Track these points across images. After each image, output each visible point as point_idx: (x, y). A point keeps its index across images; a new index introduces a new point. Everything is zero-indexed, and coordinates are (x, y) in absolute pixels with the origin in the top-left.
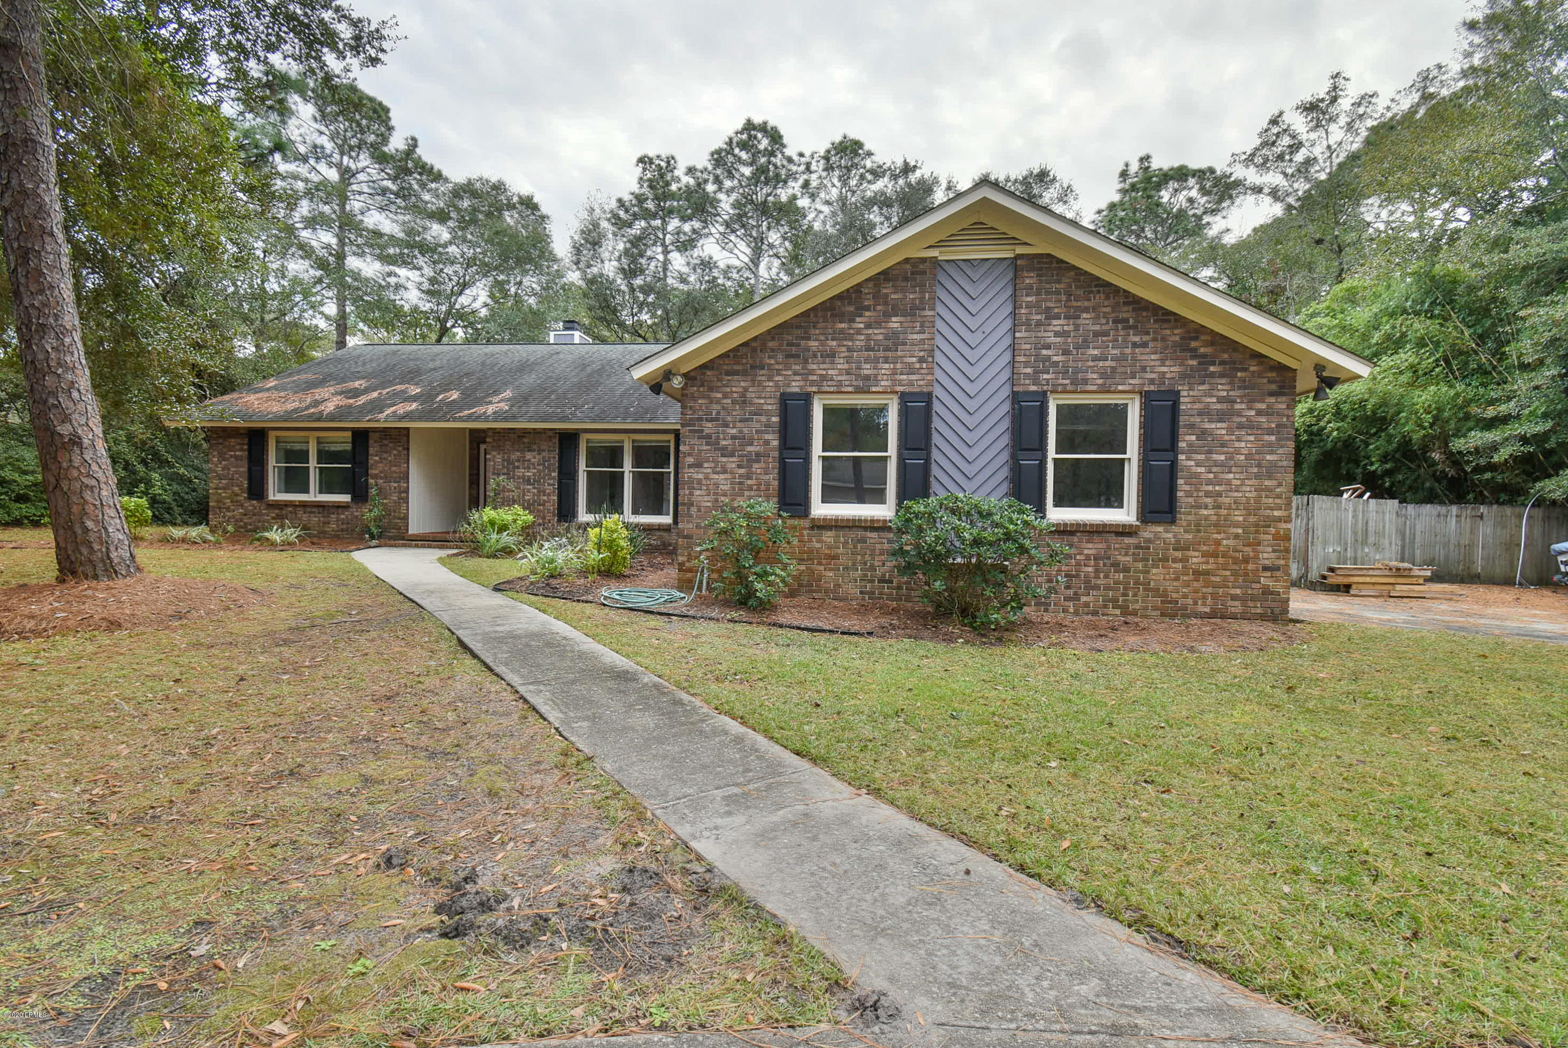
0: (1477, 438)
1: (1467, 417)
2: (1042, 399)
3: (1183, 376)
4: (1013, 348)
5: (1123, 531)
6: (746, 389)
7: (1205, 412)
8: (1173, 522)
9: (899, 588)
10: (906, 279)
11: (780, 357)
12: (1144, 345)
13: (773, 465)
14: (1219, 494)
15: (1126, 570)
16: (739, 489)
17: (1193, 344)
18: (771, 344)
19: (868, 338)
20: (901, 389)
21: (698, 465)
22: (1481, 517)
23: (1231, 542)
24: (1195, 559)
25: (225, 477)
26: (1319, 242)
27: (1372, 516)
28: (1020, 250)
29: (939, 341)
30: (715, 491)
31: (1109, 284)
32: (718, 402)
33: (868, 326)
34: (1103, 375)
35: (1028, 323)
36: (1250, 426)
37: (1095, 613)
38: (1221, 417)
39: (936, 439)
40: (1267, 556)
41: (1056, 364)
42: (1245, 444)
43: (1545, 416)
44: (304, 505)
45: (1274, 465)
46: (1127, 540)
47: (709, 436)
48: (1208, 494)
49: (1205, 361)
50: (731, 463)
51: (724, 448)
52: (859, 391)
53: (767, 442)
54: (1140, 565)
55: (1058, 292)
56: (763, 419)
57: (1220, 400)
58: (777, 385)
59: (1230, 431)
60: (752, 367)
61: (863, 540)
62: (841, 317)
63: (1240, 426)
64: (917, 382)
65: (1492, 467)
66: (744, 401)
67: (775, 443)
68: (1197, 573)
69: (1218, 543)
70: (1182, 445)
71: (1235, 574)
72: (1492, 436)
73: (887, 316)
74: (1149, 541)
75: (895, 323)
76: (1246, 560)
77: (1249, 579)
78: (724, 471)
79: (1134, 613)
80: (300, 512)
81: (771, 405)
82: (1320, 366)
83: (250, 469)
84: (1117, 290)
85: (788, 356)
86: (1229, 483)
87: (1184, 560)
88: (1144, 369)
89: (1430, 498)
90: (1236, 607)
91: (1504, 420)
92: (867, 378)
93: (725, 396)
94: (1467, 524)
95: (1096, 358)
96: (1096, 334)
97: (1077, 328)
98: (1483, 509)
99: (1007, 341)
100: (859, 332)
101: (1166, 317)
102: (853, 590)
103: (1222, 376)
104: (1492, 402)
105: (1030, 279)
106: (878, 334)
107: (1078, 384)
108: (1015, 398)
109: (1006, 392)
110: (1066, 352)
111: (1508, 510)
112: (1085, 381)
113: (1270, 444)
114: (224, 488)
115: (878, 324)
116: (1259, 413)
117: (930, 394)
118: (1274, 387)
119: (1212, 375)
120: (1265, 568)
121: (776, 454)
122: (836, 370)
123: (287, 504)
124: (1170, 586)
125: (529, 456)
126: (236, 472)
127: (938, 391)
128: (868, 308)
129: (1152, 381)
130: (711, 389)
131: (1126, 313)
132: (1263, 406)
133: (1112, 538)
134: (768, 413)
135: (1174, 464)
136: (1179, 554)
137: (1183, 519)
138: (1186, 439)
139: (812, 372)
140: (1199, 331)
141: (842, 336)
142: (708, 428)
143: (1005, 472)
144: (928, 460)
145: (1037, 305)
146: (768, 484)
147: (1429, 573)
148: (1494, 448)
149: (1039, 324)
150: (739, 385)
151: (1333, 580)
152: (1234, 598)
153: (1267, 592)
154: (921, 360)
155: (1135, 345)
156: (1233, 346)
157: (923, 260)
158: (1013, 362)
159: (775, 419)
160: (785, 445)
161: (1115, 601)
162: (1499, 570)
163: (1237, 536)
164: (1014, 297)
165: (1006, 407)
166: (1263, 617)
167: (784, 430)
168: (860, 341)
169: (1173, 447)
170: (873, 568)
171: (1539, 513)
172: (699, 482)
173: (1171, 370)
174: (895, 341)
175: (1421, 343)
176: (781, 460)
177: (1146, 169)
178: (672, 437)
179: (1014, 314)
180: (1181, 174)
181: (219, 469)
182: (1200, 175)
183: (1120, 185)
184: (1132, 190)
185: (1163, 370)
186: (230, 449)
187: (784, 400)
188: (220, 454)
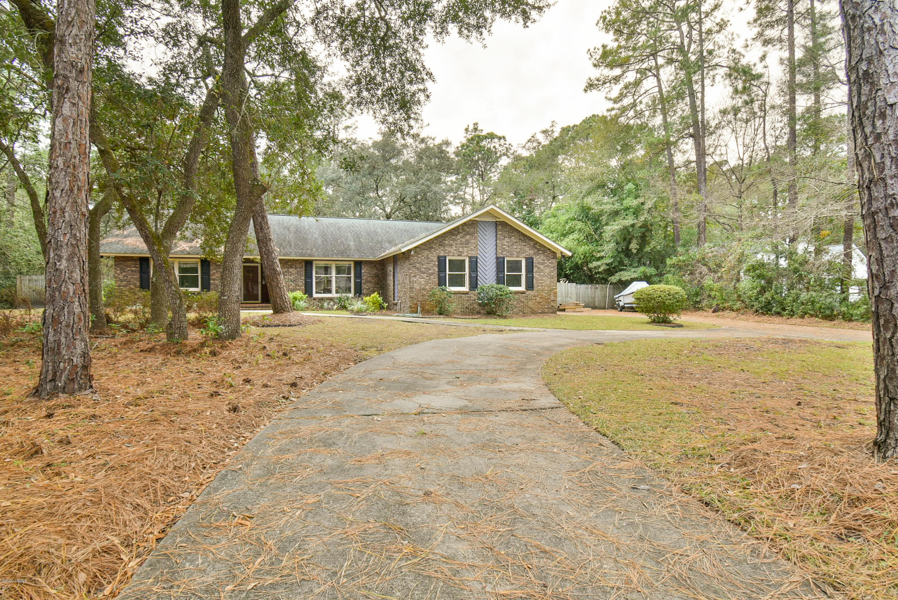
0: (595, 264)
1: (593, 256)
2: (503, 258)
3: (534, 254)
4: (496, 245)
5: (523, 293)
6: (428, 254)
7: (539, 263)
8: (533, 290)
9: (471, 310)
10: (472, 225)
11: (437, 245)
12: (526, 246)
13: (436, 276)
14: (542, 283)
15: (523, 302)
16: (427, 283)
17: (536, 246)
18: (435, 242)
19: (461, 241)
20: (469, 255)
21: (415, 276)
22: (597, 288)
23: (545, 295)
24: (538, 299)
25: (125, 280)
26: (547, 183)
27: (569, 288)
28: (498, 220)
29: (478, 242)
31: (518, 230)
32: (420, 257)
33: (461, 238)
34: (517, 253)
35: (500, 239)
36: (548, 266)
37: (517, 314)
38: (542, 264)
39: (478, 269)
40: (552, 298)
41: (506, 250)
42: (547, 270)
43: (612, 257)
45: (553, 276)
46: (523, 295)
47: (417, 268)
48: (540, 283)
49: (539, 250)
50: (424, 275)
51: (422, 271)
52: (459, 255)
53: (434, 270)
54: (526, 301)
55: (506, 231)
56: (433, 263)
57: (542, 260)
58: (437, 253)
59: (544, 267)
60: (430, 248)
61: (461, 297)
62: (453, 235)
63: (546, 266)
64: (473, 254)
65: (599, 273)
66: (427, 257)
67: (437, 270)
68: (538, 302)
69: (542, 295)
71: (546, 302)
72: (599, 263)
73: (466, 235)
74: (528, 295)
75: (468, 237)
76: (548, 299)
77: (549, 303)
78: (422, 278)
79: (525, 313)
81: (435, 259)
82: (562, 253)
83: (141, 276)
84: (520, 232)
85: (439, 245)
86: (544, 280)
87: (536, 299)
88: (525, 252)
89: (583, 283)
90: (546, 310)
91: (601, 258)
92: (461, 252)
93: (422, 256)
94: (593, 290)
95: (515, 249)
96: (515, 242)
97: (511, 241)
98: (597, 285)
99: (495, 243)
100: (458, 239)
101: (531, 239)
102: (459, 311)
103: (542, 254)
104: (599, 252)
105: (500, 227)
106: (463, 240)
107: (511, 255)
108: (497, 258)
109: (495, 256)
110: (509, 247)
111: (604, 286)
112: (513, 254)
113: (552, 271)
114: (124, 286)
115: (463, 237)
116: (550, 263)
117: (477, 257)
118: (553, 257)
119: (540, 254)
120: (552, 301)
121: (437, 273)
122: (453, 249)
124: (533, 306)
125: (291, 270)
126: (132, 278)
127: (479, 256)
128: (461, 233)
129: (527, 255)
130: (419, 254)
131: (522, 237)
132: (550, 261)
133: (520, 294)
134: (435, 261)
135: (532, 276)
136: (534, 298)
137: (535, 289)
138: (535, 269)
139: (446, 250)
140: (537, 243)
141: (454, 240)
142: (418, 265)
143: (495, 278)
144: (477, 275)
145: (502, 234)
146: (435, 282)
147: (584, 305)
148: (599, 267)
149: (502, 239)
150: (426, 253)
151: (561, 308)
152: (546, 308)
153: (552, 306)
154: (474, 248)
155: (524, 245)
156: (545, 246)
157: (474, 221)
158: (496, 249)
159: (436, 263)
160: (439, 271)
161: (521, 310)
162: (602, 305)
163: (546, 293)
164: (496, 232)
165: (495, 260)
166: (552, 313)
167: (439, 266)
168: (459, 242)
169: (533, 272)
170: (464, 305)
171: (611, 286)
173: (532, 252)
174: (468, 242)
175: (580, 230)
176: (439, 274)
177: (476, 129)
178: (352, 263)
179: (496, 236)
180: (491, 136)
181: (121, 277)
182: (500, 138)
183: (465, 135)
184: (472, 139)
185: (530, 252)
186: (130, 267)
187: (439, 257)
188: (121, 269)
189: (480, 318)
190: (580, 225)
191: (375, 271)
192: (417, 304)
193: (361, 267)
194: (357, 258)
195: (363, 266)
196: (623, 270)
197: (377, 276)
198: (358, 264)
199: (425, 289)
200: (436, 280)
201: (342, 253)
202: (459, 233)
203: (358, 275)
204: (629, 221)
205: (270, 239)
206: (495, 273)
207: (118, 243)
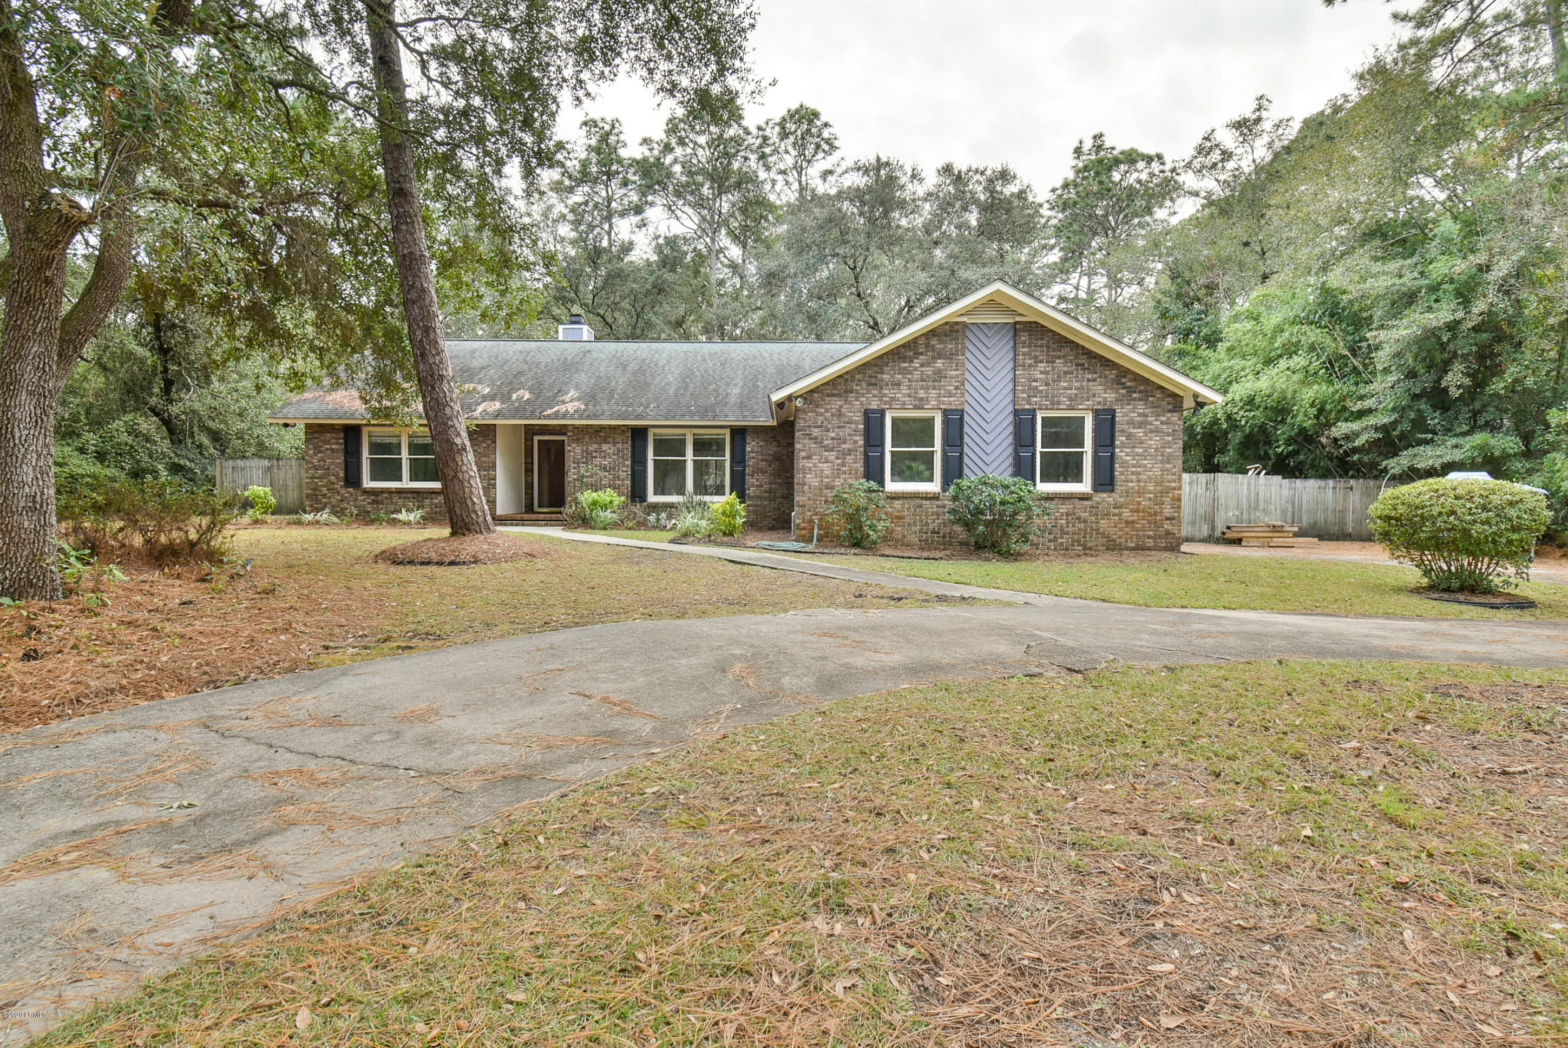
0: (1342, 428)
1: (1345, 408)
2: (1033, 412)
3: (1117, 400)
4: (1014, 380)
5: (1083, 497)
6: (841, 406)
7: (1130, 423)
8: (1113, 491)
9: (944, 537)
10: (946, 335)
11: (864, 384)
12: (1094, 380)
13: (860, 457)
14: (1139, 473)
15: (1085, 521)
16: (838, 473)
17: (1123, 380)
18: (858, 376)
19: (922, 373)
20: (943, 407)
21: (809, 457)
22: (1351, 489)
23: (1147, 503)
24: (1126, 514)
25: (320, 468)
26: (1246, 244)
27: (1262, 489)
28: (1018, 319)
29: (967, 375)
30: (820, 474)
31: (1073, 342)
32: (822, 415)
33: (922, 366)
34: (1070, 399)
35: (1023, 366)
36: (1157, 431)
37: (1067, 549)
38: (1141, 425)
39: (966, 439)
40: (1168, 511)
41: (1041, 392)
42: (1155, 441)
43: (1393, 409)
44: (399, 492)
45: (1170, 455)
46: (1086, 503)
47: (816, 438)
48: (1133, 473)
49: (1131, 390)
50: (832, 456)
51: (827, 446)
52: (916, 408)
53: (856, 442)
54: (1093, 518)
55: (1042, 346)
56: (853, 426)
57: (1139, 415)
58: (862, 404)
59: (1145, 434)
60: (846, 392)
61: (921, 506)
62: (904, 359)
63: (1151, 431)
64: (953, 403)
65: (1355, 450)
66: (840, 415)
67: (862, 442)
68: (1127, 522)
69: (1139, 503)
70: (1117, 443)
71: (1149, 522)
72: (1355, 426)
73: (934, 359)
74: (1098, 503)
75: (939, 364)
76: (1155, 514)
77: (1158, 525)
78: (827, 462)
79: (1090, 549)
80: (395, 498)
81: (858, 417)
82: (1196, 396)
83: (346, 461)
84: (1077, 345)
85: (869, 385)
86: (1145, 466)
87: (1120, 514)
88: (1094, 395)
90: (1150, 543)
91: (1361, 414)
92: (922, 399)
93: (827, 411)
94: (1340, 494)
95: (1065, 388)
96: (1065, 373)
97: (1053, 369)
98: (1352, 482)
99: (1011, 376)
100: (916, 369)
101: (1107, 363)
102: (914, 539)
103: (1140, 400)
104: (1361, 398)
105: (1024, 337)
106: (928, 371)
107: (1055, 405)
108: (1016, 413)
109: (1010, 409)
110: (1047, 384)
111: (1371, 483)
112: (1059, 403)
113: (1169, 442)
114: (321, 478)
115: (929, 364)
116: (1162, 423)
117: (963, 410)
118: (1170, 407)
119: (1135, 399)
120: (1167, 519)
121: (862, 450)
122: (901, 394)
123: (383, 491)
124: (1111, 531)
125: (605, 447)
126: (332, 463)
127: (967, 408)
128: (922, 354)
129: (1099, 403)
130: (817, 406)
131: (1083, 360)
132: (1164, 419)
133: (1076, 501)
134: (856, 423)
135: (1112, 455)
136: (1116, 511)
137: (1118, 488)
138: (1120, 440)
139: (885, 395)
140: (1124, 372)
141: (905, 372)
142: (816, 432)
143: (1010, 460)
144: (961, 454)
145: (1029, 354)
146: (857, 470)
147: (1296, 529)
148: (1357, 435)
149: (1030, 365)
150: (836, 403)
151: (1229, 535)
152: (1149, 537)
153: (1168, 533)
154: (957, 388)
155: (1089, 380)
156: (1147, 382)
157: (957, 323)
158: (1014, 390)
159: (861, 426)
160: (868, 444)
161: (1078, 541)
162: (1365, 530)
163: (1150, 499)
164: (1015, 348)
165: (1011, 418)
166: (1166, 549)
167: (867, 434)
168: (917, 375)
169: (1112, 444)
170: (927, 524)
172: (810, 469)
173: (1111, 396)
174: (939, 376)
176: (866, 453)
177: (1099, 148)
178: (727, 432)
179: (1015, 359)
180: (1131, 158)
181: (315, 461)
182: (1149, 159)
183: (1074, 162)
184: (1086, 168)
185: (1105, 395)
186: (326, 442)
187: (867, 413)
188: (315, 448)
189: (949, 558)
190: (1313, 335)
191: (773, 449)
192: (811, 521)
193: (744, 440)
194: (734, 420)
195: (749, 439)
196: (1427, 442)
197: (777, 458)
198: (739, 433)
199: (833, 488)
200: (860, 467)
201: (704, 413)
202: (917, 354)
203: (738, 459)
204: (1444, 314)
205: (442, 377)
206: (1010, 450)
207: (315, 400)
